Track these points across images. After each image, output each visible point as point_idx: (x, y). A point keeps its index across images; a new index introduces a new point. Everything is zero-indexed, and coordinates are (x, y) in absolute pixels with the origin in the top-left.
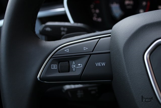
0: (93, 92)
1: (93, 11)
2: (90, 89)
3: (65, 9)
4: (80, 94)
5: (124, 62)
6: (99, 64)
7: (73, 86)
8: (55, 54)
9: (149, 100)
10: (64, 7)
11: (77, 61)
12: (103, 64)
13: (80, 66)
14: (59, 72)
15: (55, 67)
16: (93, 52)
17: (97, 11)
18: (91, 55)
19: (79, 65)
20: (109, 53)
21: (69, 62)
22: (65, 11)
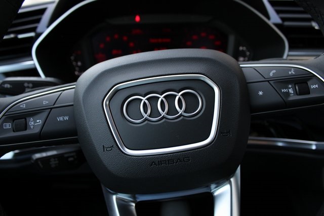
0: (71, 159)
1: (74, 63)
2: (66, 155)
3: (33, 62)
4: (53, 163)
5: (84, 112)
6: (61, 119)
7: (44, 155)
8: (9, 111)
9: (110, 149)
10: (32, 60)
11: (36, 117)
12: (66, 118)
13: (40, 122)
14: (14, 131)
15: (8, 126)
16: (55, 106)
17: (79, 64)
18: (51, 109)
19: (38, 121)
20: (72, 105)
21: (26, 119)
22: (34, 64)
